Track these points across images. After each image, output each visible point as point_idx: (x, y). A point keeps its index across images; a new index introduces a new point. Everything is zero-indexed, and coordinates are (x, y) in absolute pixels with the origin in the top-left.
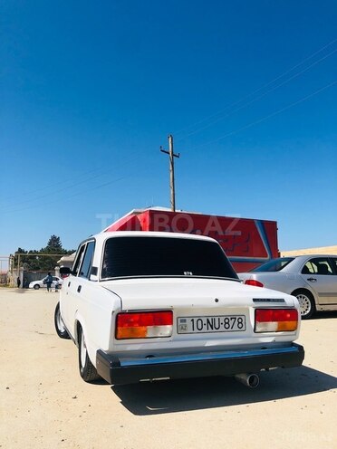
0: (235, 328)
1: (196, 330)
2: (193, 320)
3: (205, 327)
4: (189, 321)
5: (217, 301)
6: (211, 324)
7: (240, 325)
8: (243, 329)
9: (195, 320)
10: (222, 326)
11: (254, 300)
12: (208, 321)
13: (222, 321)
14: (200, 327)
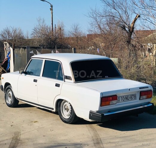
0: (134, 99)
2: (121, 97)
8: (136, 99)
9: (122, 97)
10: (130, 98)
11: (140, 88)
12: (126, 97)
14: (124, 100)
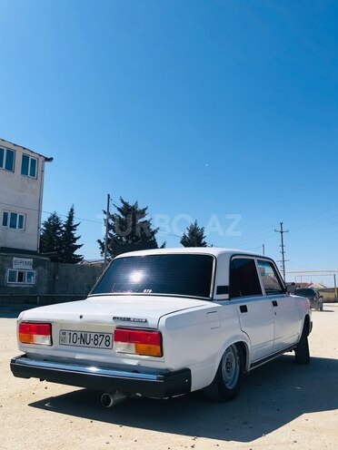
0: (103, 345)
1: (72, 343)
2: (70, 334)
3: (79, 341)
4: (67, 333)
5: (81, 317)
6: (83, 339)
7: (107, 343)
8: (110, 347)
9: (72, 333)
10: (92, 342)
11: (114, 318)
12: (82, 337)
13: (92, 337)
14: (75, 341)
